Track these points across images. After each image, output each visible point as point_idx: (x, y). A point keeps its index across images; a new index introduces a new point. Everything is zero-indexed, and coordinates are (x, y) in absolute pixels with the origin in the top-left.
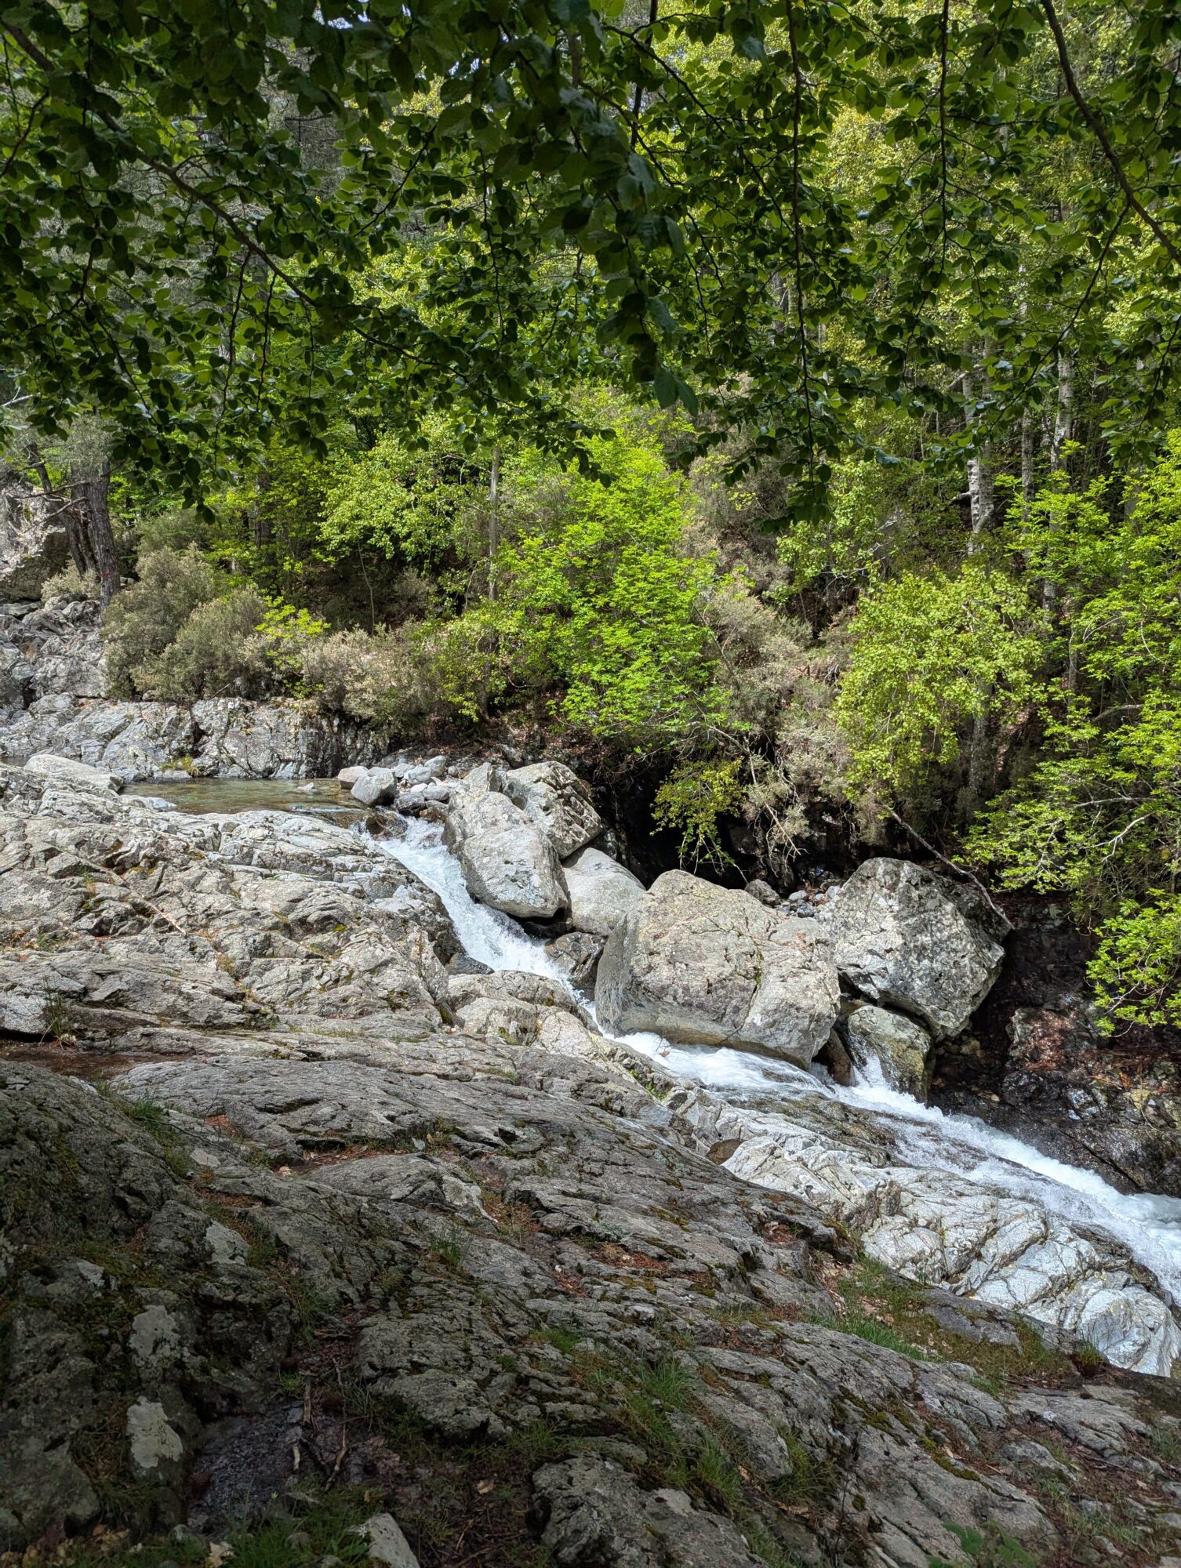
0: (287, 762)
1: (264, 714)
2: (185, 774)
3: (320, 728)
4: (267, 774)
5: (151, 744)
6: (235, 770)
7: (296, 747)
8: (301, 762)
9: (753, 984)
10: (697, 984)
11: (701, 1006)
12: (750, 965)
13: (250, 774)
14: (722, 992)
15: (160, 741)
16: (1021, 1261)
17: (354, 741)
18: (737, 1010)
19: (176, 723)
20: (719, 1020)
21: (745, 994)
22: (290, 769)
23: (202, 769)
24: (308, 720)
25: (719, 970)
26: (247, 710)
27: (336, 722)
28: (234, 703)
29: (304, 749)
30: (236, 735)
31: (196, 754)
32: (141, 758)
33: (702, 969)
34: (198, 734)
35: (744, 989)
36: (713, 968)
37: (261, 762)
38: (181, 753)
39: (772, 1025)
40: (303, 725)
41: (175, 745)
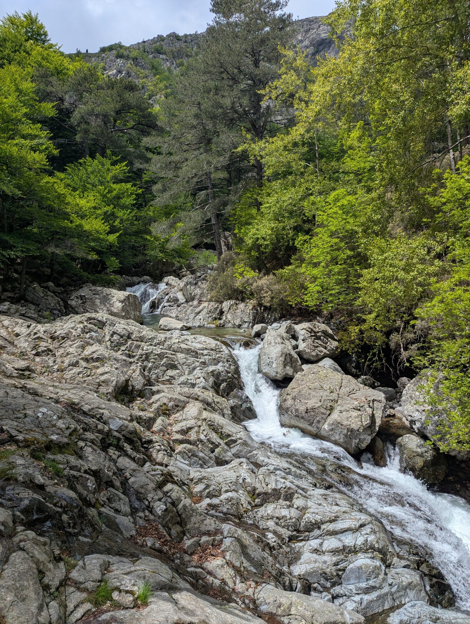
0: (246, 322)
1: (242, 306)
2: (214, 326)
3: (257, 310)
4: (239, 326)
5: (208, 315)
6: (230, 325)
7: (249, 317)
8: (250, 323)
9: (328, 412)
10: (302, 408)
11: (302, 418)
12: (329, 404)
13: (234, 326)
14: (313, 413)
15: (210, 315)
16: (338, 536)
17: (268, 315)
18: (319, 422)
19: (216, 309)
20: (311, 424)
21: (324, 416)
22: (247, 324)
23: (220, 324)
24: (254, 308)
25: (313, 405)
26: (237, 304)
27: (262, 308)
28: (232, 302)
29: (251, 318)
30: (231, 313)
31: (220, 319)
32: (202, 320)
33: (307, 403)
34: (222, 313)
35: (323, 414)
36: (312, 403)
37: (237, 322)
38: (215, 319)
39: (332, 430)
40: (252, 309)
41: (214, 316)
